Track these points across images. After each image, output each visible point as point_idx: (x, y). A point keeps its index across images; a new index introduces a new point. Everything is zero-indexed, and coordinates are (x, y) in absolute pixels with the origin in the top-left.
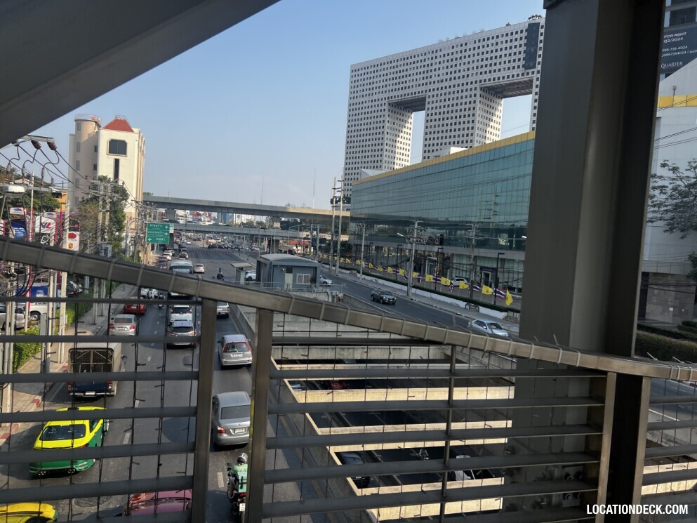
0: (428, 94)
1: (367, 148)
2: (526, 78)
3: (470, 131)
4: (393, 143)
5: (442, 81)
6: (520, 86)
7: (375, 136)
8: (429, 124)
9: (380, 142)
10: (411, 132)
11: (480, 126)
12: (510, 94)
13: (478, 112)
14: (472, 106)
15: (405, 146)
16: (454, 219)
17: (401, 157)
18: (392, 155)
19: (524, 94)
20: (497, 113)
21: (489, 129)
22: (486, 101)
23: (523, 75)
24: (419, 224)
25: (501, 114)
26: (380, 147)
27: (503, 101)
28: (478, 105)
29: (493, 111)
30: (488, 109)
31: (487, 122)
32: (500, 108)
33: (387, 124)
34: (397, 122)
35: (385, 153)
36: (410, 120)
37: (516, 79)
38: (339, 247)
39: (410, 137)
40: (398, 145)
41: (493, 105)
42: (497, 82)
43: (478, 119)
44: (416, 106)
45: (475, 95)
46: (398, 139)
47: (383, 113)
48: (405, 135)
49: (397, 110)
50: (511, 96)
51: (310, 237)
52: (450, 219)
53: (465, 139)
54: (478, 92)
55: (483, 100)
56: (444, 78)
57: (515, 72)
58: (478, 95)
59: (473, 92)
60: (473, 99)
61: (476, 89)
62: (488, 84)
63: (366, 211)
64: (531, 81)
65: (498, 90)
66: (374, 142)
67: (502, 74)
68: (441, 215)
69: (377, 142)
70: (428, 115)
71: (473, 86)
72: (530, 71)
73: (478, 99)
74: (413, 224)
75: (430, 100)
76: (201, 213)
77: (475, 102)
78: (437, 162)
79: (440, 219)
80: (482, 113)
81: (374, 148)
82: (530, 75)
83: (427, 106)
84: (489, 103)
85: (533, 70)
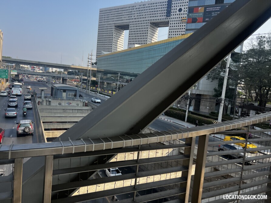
0: (130, 23)
1: (106, 43)
2: (167, 20)
3: (146, 39)
4: (116, 42)
5: (136, 19)
6: (165, 23)
7: (109, 39)
8: (130, 35)
9: (111, 41)
10: (123, 38)
11: (150, 38)
12: (161, 26)
13: (149, 32)
14: (147, 29)
15: (121, 44)
16: (135, 73)
17: (119, 48)
18: (116, 46)
19: (166, 26)
20: (156, 33)
21: (153, 39)
22: (152, 28)
23: (166, 19)
24: (120, 74)
25: (157, 34)
26: (111, 43)
27: (159, 28)
28: (149, 29)
29: (154, 32)
30: (153, 31)
31: (152, 36)
32: (157, 31)
33: (114, 34)
34: (118, 34)
35: (113, 46)
36: (123, 33)
37: (163, 21)
38: (90, 82)
39: (123, 40)
40: (118, 43)
41: (155, 30)
42: (156, 21)
43: (149, 35)
44: (125, 28)
45: (148, 25)
46: (118, 41)
47: (112, 30)
48: (121, 39)
49: (118, 29)
50: (161, 27)
51: (79, 78)
52: (134, 73)
53: (144, 42)
54: (149, 24)
55: (151, 28)
56: (136, 17)
57: (163, 17)
58: (149, 26)
59: (147, 24)
60: (147, 27)
61: (148, 23)
62: (153, 21)
63: (103, 68)
64: (169, 22)
65: (157, 24)
66: (109, 41)
67: (158, 18)
68: (131, 71)
69: (110, 41)
70: (130, 32)
71: (147, 22)
72: (168, 18)
73: (149, 27)
74: (118, 74)
75: (131, 26)
76: (35, 67)
77: (148, 28)
78: (130, 50)
79: (131, 73)
80: (150, 33)
81: (109, 43)
82: (168, 19)
83: (130, 28)
84: (153, 29)
85: (169, 17)
